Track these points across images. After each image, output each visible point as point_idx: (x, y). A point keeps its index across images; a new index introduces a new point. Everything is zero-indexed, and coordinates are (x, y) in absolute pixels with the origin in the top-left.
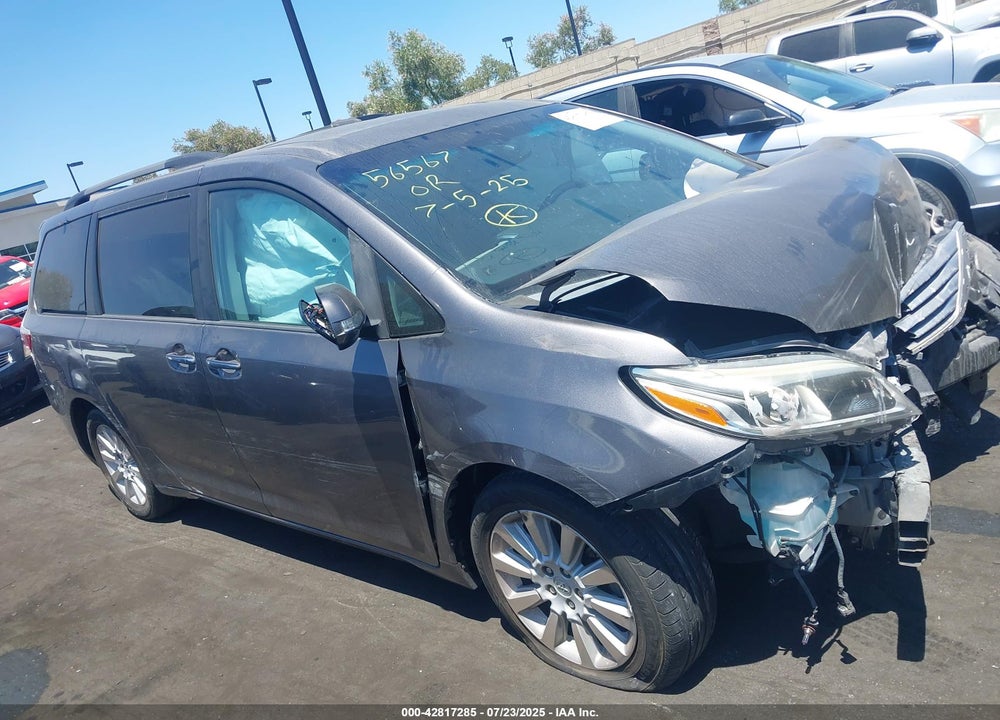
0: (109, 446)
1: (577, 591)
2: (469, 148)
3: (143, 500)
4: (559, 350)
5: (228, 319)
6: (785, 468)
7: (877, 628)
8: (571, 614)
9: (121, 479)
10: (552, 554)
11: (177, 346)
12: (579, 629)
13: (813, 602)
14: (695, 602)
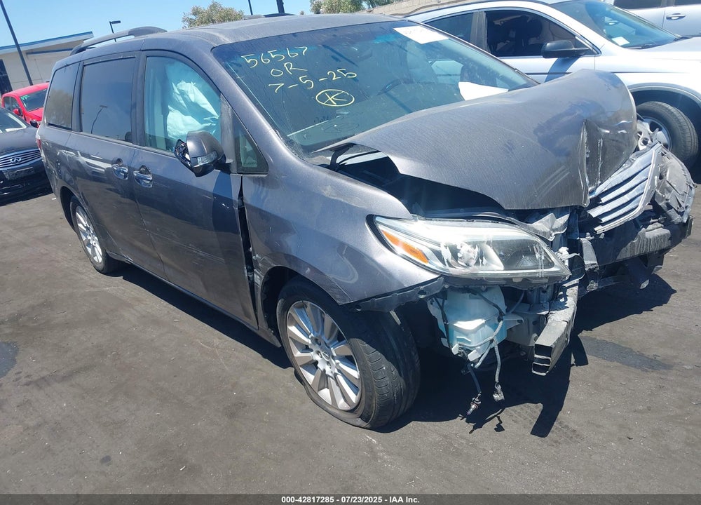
0: (83, 222)
1: (333, 357)
2: (323, 46)
3: (100, 260)
4: (332, 198)
5: (151, 146)
6: (470, 298)
7: (527, 412)
8: (328, 371)
9: (89, 244)
10: (320, 332)
11: (119, 161)
12: (332, 381)
13: (479, 388)
14: (401, 375)
